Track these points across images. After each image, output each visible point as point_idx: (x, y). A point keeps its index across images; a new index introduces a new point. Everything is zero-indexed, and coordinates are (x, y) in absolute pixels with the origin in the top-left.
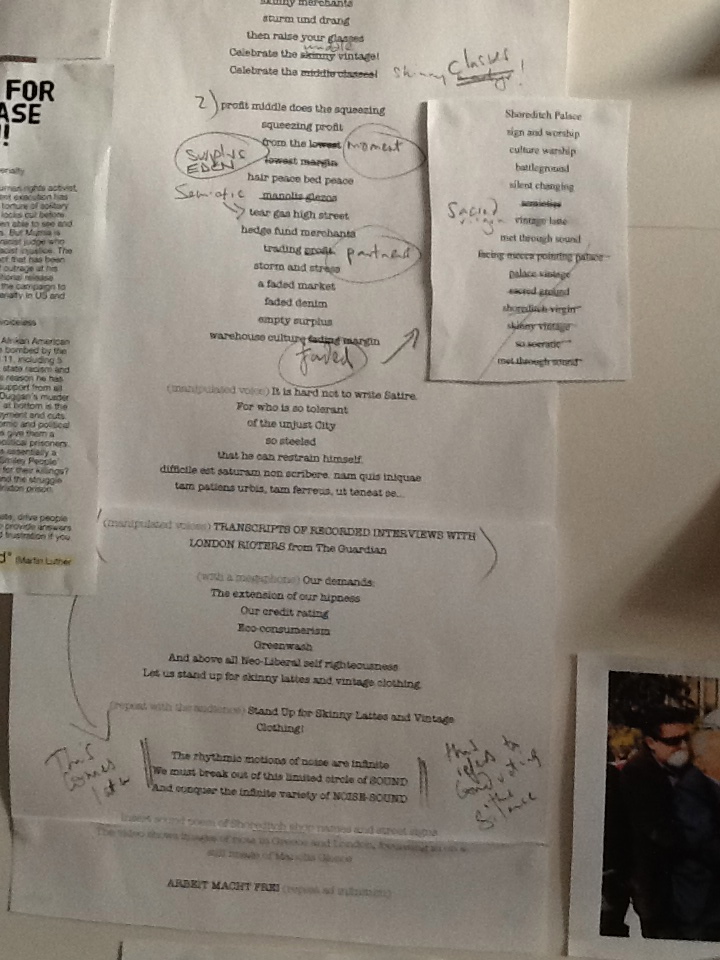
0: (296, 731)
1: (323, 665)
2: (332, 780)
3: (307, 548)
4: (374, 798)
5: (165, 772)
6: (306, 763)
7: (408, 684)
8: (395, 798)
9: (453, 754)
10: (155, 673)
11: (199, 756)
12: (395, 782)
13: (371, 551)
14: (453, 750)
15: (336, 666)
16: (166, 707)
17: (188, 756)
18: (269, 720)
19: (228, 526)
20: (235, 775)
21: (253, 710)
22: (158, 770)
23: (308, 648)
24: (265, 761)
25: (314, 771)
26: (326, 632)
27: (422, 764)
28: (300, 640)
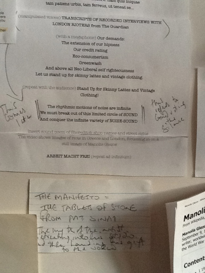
0: (96, 96)
1: (106, 70)
2: (109, 115)
3: (99, 26)
4: (125, 121)
5: (45, 113)
6: (99, 108)
7: (137, 78)
8: (133, 121)
9: (154, 104)
10: (40, 74)
11: (58, 107)
12: (133, 115)
13: (122, 27)
14: (154, 102)
15: (110, 71)
16: (45, 88)
17: (54, 107)
18: (85, 92)
19: (68, 18)
20: (72, 113)
21: (79, 88)
22: (42, 112)
23: (100, 64)
24: (84, 108)
25: (102, 111)
26: (107, 58)
27: (143, 108)
28: (97, 61)
